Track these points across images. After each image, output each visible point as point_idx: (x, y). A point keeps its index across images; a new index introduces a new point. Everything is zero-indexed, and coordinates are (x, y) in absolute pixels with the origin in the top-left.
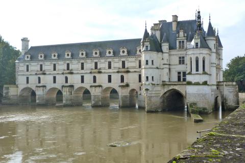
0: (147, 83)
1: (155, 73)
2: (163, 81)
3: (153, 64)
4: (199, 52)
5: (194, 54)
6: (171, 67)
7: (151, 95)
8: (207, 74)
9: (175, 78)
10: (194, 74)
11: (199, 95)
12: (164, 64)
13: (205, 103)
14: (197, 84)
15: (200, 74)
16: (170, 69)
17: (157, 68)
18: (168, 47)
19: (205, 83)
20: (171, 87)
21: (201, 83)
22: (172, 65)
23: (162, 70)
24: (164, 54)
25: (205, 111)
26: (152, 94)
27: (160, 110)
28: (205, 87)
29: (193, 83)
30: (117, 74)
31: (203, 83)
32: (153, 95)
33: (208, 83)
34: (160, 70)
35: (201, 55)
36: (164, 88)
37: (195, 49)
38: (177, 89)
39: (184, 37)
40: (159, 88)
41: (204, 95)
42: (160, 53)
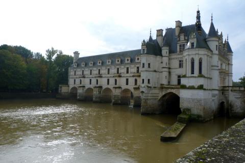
0: (143, 85)
1: (152, 76)
2: (161, 85)
3: (149, 67)
4: (194, 53)
5: (189, 55)
6: (172, 71)
7: (147, 98)
8: (204, 77)
9: (174, 81)
10: (188, 77)
11: (193, 100)
12: (163, 68)
13: (200, 110)
14: (192, 88)
15: (195, 77)
16: (170, 73)
17: (155, 71)
18: (168, 51)
19: (201, 87)
20: (169, 91)
21: (196, 87)
22: (172, 69)
23: (161, 73)
24: (164, 58)
25: (200, 119)
26: (148, 96)
27: (157, 113)
28: (201, 92)
29: (187, 86)
30: (132, 78)
31: (198, 87)
32: (149, 98)
33: (204, 87)
34: (158, 73)
35: (197, 55)
36: (162, 91)
37: (190, 50)
38: (174, 92)
39: (185, 40)
40: (156, 91)
41: (199, 101)
42: (158, 56)
